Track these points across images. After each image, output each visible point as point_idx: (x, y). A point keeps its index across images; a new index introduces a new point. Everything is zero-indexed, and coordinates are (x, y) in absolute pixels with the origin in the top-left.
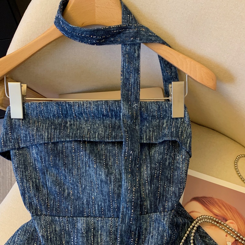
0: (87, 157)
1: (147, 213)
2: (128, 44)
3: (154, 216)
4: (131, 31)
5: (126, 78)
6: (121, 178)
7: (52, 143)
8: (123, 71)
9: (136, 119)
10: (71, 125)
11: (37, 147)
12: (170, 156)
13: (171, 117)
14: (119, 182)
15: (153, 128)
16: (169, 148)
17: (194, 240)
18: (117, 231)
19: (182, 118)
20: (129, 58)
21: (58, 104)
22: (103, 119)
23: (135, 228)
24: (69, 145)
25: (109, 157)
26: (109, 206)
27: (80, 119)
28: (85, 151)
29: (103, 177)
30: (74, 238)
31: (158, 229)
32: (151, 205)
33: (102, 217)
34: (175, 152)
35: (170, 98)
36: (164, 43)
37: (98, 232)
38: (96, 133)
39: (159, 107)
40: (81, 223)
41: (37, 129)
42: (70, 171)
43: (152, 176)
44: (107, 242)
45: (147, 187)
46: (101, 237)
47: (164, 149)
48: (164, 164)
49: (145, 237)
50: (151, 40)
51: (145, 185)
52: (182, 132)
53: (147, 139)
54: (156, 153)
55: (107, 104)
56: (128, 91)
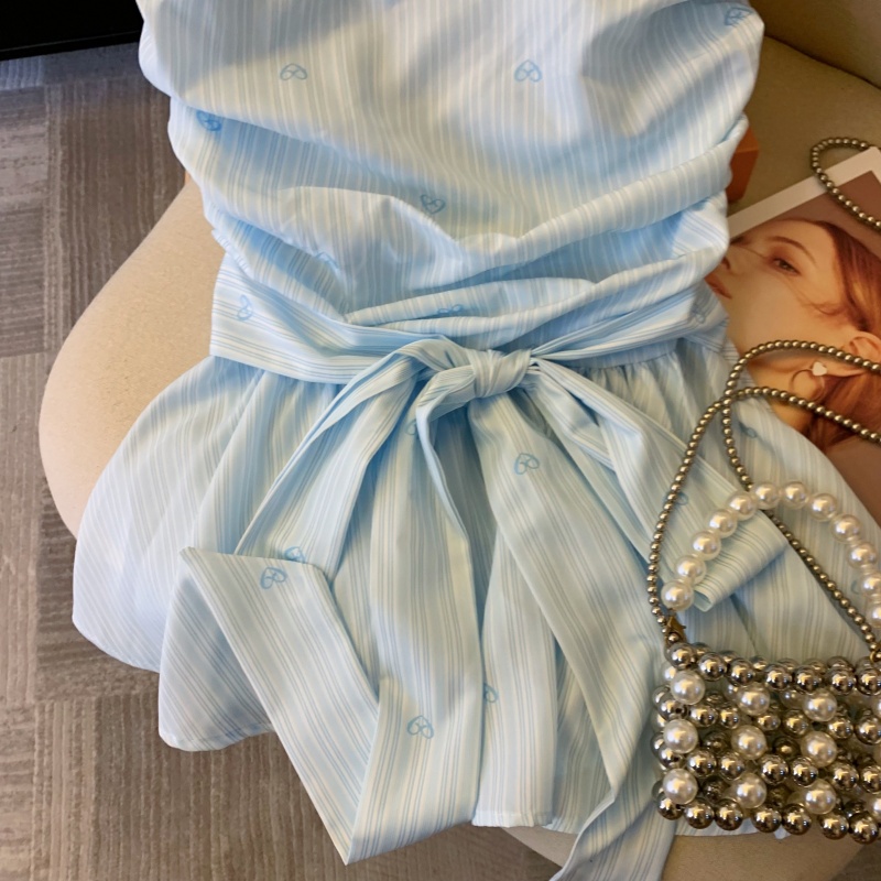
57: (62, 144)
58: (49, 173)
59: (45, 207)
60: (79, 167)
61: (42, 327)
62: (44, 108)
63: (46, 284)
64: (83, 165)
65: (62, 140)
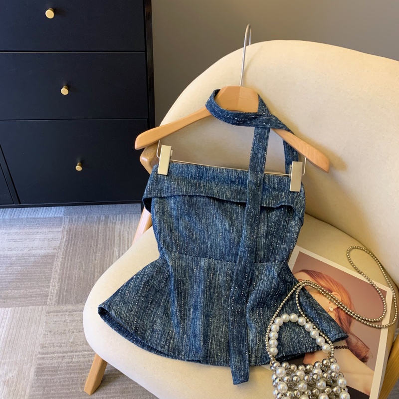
0: (215, 211)
1: (260, 262)
2: (261, 128)
3: (266, 265)
4: (264, 118)
5: (255, 153)
6: (242, 230)
7: (189, 196)
8: (253, 148)
9: (260, 186)
10: (204, 186)
11: (176, 198)
12: (285, 220)
13: (289, 190)
14: (240, 232)
15: (273, 198)
16: (285, 213)
17: (298, 295)
18: (233, 274)
19: (298, 192)
20: (260, 138)
21: (197, 167)
22: (231, 185)
23: (249, 270)
24: (202, 199)
25: (233, 213)
26: (229, 251)
27: (212, 182)
28: (214, 205)
29: (227, 227)
30: (196, 274)
31: (269, 277)
32: (264, 255)
33: (221, 260)
34: (289, 218)
35: (289, 175)
36: (289, 130)
37: (217, 272)
38: (224, 194)
39: (280, 181)
40: (204, 262)
41: (178, 184)
42: (200, 220)
43: (268, 232)
44: (224, 281)
45: (263, 240)
46: (219, 277)
47: (280, 213)
48: (279, 225)
49: (256, 284)
50: (279, 126)
51: (261, 238)
52: (297, 203)
53: (266, 204)
54: (274, 216)
55: (237, 172)
56: (256, 163)
57: (67, 235)
58: (60, 244)
59: (57, 255)
60: (71, 243)
61: (48, 296)
62: (62, 223)
63: (51, 281)
64: (73, 242)
65: (67, 233)
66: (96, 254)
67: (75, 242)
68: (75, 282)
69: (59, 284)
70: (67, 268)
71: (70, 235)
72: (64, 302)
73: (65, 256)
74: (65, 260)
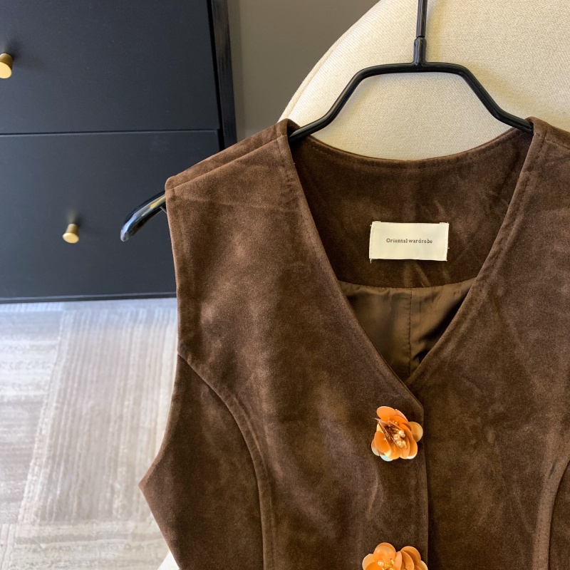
66: (123, 401)
67: (81, 372)
68: (78, 467)
69: (48, 471)
70: (65, 432)
71: (73, 354)
72: (54, 515)
73: (63, 404)
74: (61, 413)
